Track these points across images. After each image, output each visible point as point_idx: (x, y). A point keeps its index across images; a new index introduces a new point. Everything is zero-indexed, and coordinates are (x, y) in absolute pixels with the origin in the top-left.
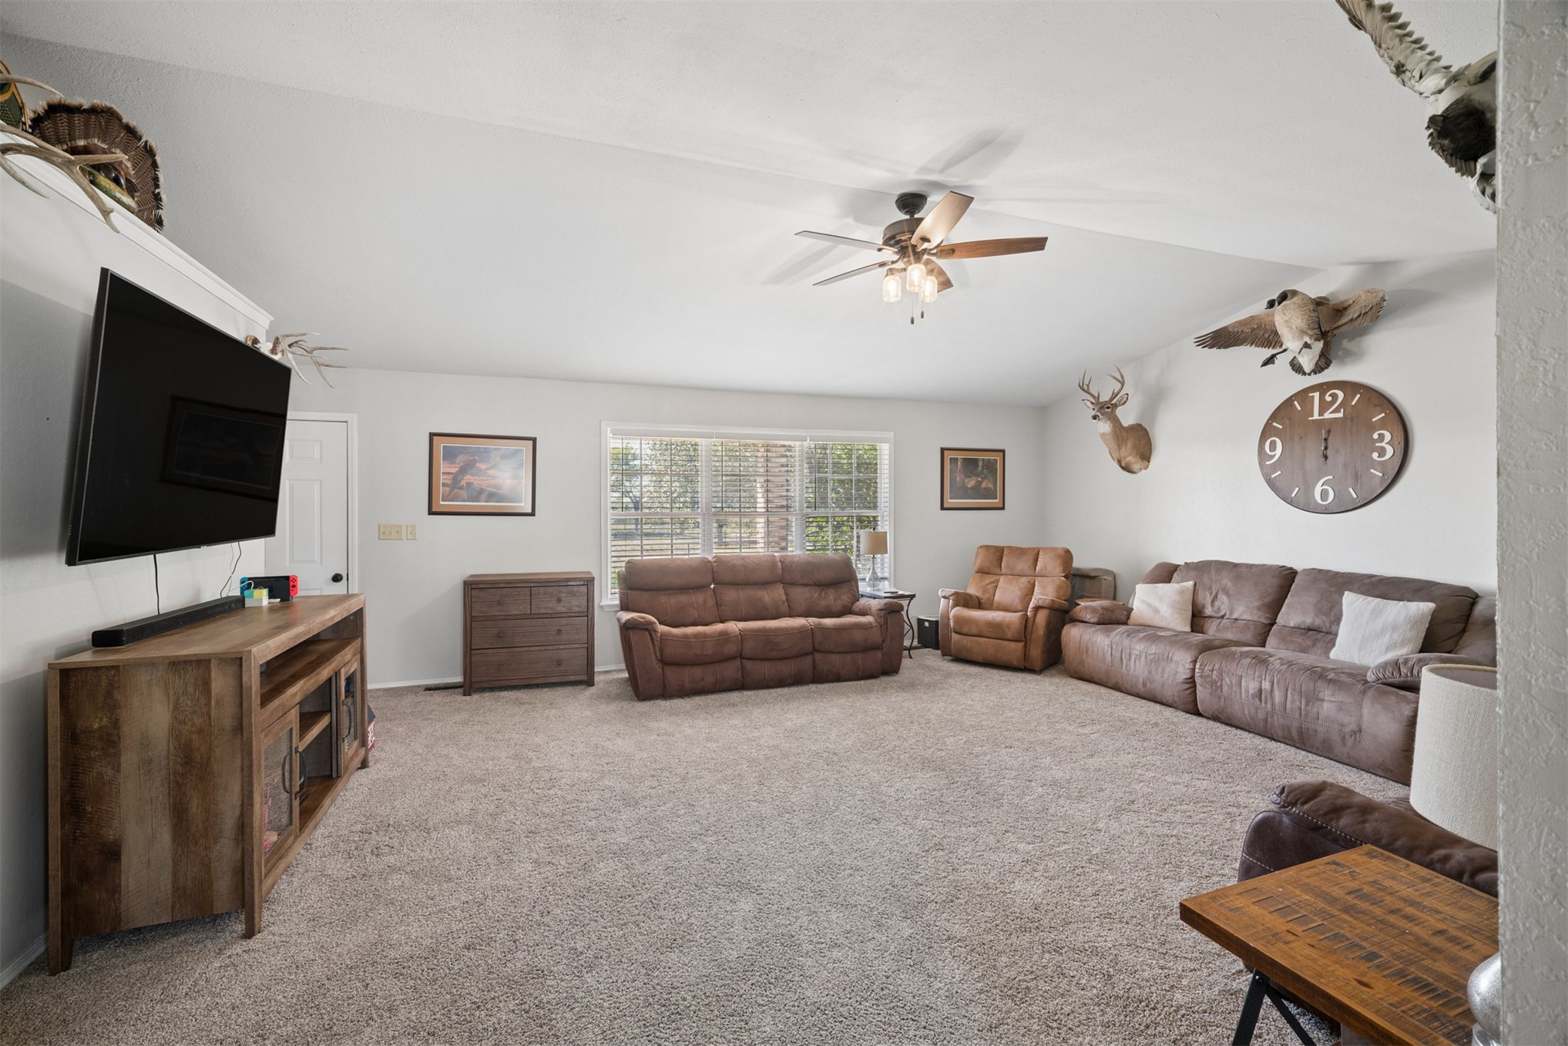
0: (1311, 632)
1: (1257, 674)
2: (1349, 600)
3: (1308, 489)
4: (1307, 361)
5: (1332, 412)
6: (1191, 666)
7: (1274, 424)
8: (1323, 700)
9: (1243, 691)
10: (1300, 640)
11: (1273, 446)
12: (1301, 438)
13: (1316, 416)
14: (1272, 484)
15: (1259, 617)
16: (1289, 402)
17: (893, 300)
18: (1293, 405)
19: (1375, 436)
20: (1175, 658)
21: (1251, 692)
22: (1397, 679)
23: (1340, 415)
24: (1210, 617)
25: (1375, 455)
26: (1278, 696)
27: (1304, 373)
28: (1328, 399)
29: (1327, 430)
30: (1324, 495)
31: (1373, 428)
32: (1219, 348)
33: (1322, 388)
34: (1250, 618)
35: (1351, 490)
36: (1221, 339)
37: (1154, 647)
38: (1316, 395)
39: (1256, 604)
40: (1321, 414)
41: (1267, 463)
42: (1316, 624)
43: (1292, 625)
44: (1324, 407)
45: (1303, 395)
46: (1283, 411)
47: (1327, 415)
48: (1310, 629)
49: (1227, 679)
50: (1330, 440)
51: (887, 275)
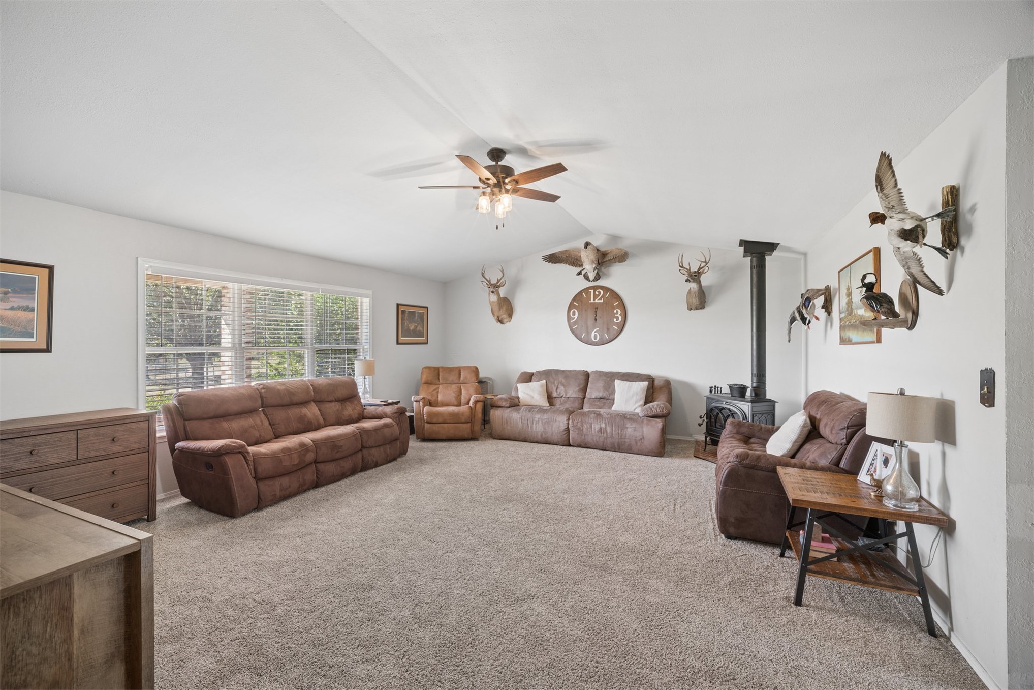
0: (601, 400)
1: (599, 421)
2: (617, 383)
3: (588, 334)
4: (592, 276)
5: (599, 300)
6: (567, 422)
7: (575, 303)
8: (628, 428)
9: (593, 430)
10: (598, 404)
11: (574, 313)
12: (586, 310)
13: (592, 301)
14: (573, 332)
15: (579, 395)
16: (580, 293)
17: (484, 211)
18: (582, 295)
19: (615, 312)
20: (558, 419)
21: (597, 430)
22: (652, 414)
23: (602, 301)
24: (556, 397)
25: (615, 320)
26: (609, 429)
27: (590, 281)
28: (597, 293)
29: (596, 308)
30: (595, 336)
31: (614, 308)
32: (552, 263)
33: (595, 288)
34: (575, 396)
35: (606, 335)
36: (553, 259)
37: (545, 415)
38: (592, 291)
39: (577, 389)
40: (594, 300)
41: (572, 321)
42: (604, 396)
43: (593, 397)
44: (595, 297)
45: (586, 290)
46: (578, 297)
47: (597, 301)
48: (601, 398)
49: (585, 426)
50: (598, 312)
51: (481, 196)
